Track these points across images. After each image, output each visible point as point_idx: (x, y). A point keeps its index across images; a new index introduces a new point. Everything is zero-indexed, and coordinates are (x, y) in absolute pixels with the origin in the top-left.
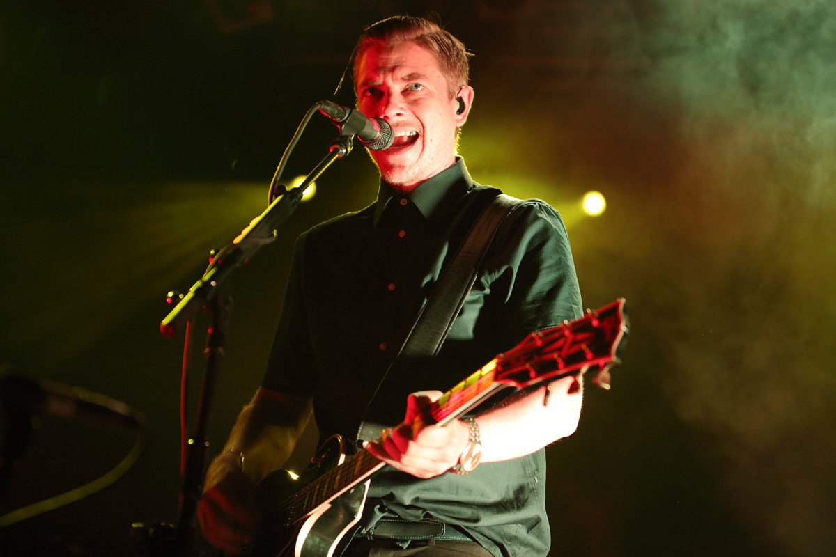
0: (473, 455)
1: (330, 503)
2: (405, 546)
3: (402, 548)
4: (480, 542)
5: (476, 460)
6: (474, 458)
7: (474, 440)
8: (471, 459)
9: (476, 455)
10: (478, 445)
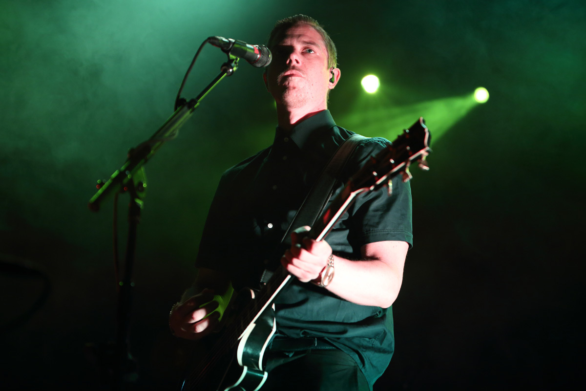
0: (329, 275)
1: (255, 323)
2: (291, 355)
3: (288, 356)
4: (342, 349)
5: (331, 278)
6: (330, 277)
7: (330, 265)
8: (328, 278)
9: (330, 275)
10: (332, 268)
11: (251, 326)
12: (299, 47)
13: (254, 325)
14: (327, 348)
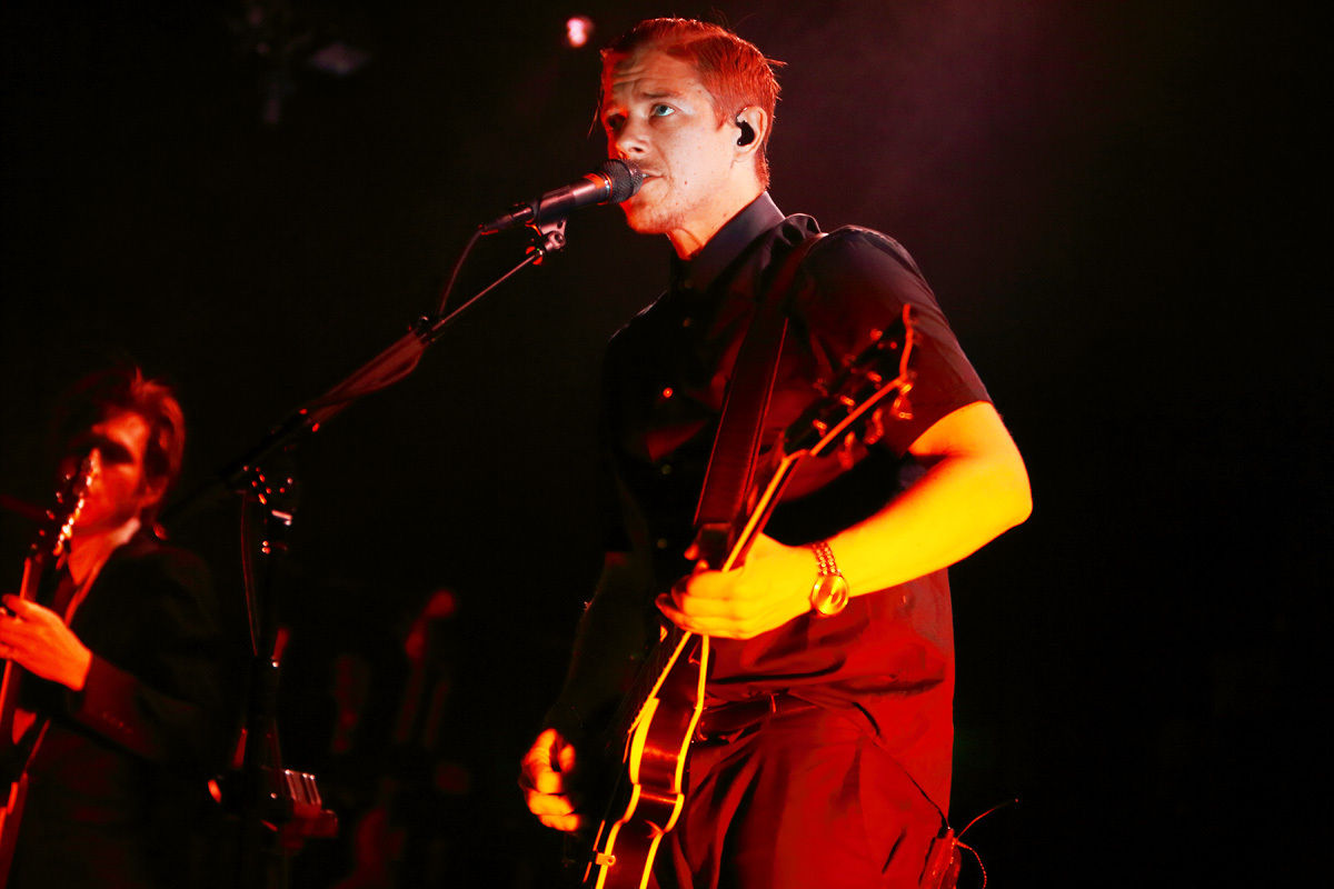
0: (833, 592)
2: (733, 738)
6: (835, 596)
7: (826, 573)
9: (838, 591)
11: (651, 704)
12: (640, 112)
13: (657, 701)
14: (799, 709)
